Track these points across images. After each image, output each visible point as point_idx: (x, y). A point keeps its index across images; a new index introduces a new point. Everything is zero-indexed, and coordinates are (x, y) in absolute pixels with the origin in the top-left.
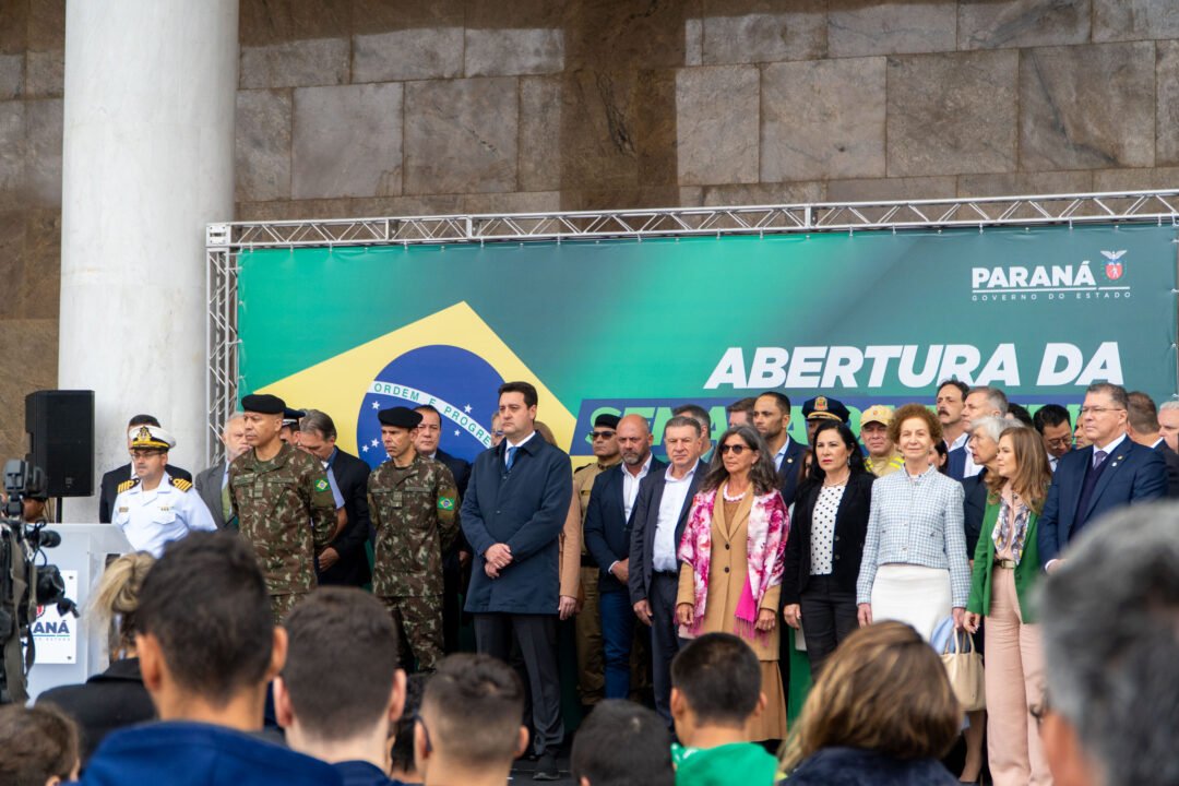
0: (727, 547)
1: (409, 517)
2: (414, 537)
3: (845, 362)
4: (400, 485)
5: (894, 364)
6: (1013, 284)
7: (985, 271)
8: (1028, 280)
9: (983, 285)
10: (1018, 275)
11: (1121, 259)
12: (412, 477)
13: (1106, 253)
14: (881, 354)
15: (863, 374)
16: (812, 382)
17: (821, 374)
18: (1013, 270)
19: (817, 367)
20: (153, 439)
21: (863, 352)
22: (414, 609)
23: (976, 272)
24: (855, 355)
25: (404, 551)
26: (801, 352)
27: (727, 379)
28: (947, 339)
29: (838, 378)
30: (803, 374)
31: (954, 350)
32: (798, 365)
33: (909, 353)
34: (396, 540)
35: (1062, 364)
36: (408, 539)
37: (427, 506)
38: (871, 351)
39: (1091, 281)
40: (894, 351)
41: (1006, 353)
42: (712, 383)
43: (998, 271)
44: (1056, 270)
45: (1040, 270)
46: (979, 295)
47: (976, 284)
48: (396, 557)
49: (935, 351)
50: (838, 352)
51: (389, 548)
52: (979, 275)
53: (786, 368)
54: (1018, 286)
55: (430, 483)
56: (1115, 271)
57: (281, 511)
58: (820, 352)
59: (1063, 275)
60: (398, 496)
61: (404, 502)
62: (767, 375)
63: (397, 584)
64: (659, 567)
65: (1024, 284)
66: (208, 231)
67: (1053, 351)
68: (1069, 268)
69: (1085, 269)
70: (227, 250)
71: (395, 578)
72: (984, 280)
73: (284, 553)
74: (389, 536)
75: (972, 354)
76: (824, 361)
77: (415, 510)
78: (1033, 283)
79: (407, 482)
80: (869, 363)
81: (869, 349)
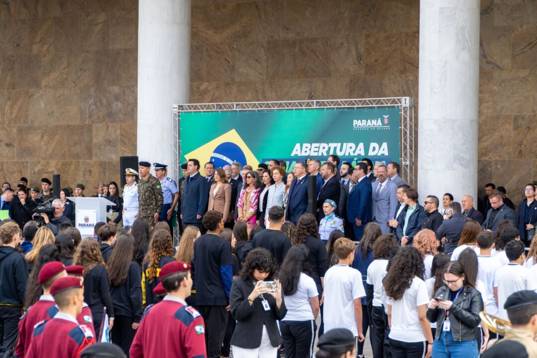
3: (324, 148)
5: (335, 148)
7: (356, 121)
8: (366, 124)
9: (356, 125)
10: (364, 123)
11: (387, 118)
13: (384, 116)
14: (332, 145)
15: (328, 152)
16: (316, 154)
17: (318, 152)
18: (363, 121)
19: (317, 149)
21: (328, 145)
23: (354, 121)
24: (326, 145)
26: (314, 145)
27: (296, 153)
28: (347, 142)
29: (322, 153)
30: (314, 152)
31: (350, 145)
32: (313, 149)
33: (339, 145)
35: (374, 149)
39: (381, 125)
40: (335, 145)
41: (361, 145)
42: (293, 154)
43: (359, 121)
44: (373, 120)
45: (369, 121)
46: (355, 128)
47: (354, 125)
49: (345, 144)
50: (323, 145)
52: (355, 122)
53: (310, 150)
54: (364, 126)
56: (386, 122)
58: (317, 145)
59: (374, 122)
62: (306, 152)
65: (365, 125)
67: (373, 145)
68: (376, 120)
69: (379, 121)
72: (356, 124)
75: (353, 146)
76: (319, 147)
78: (367, 125)
80: (329, 148)
81: (330, 144)
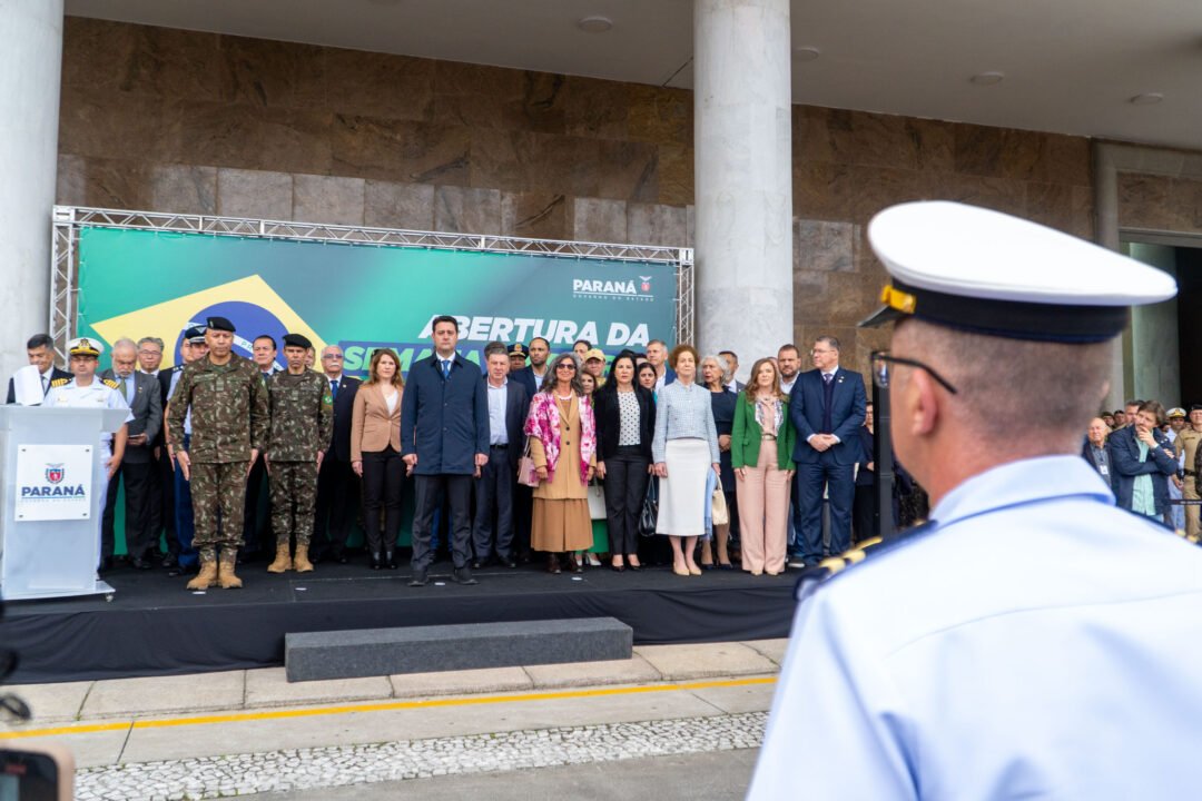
0: (568, 429)
1: (304, 408)
2: (307, 421)
3: (503, 327)
4: (297, 386)
5: (530, 329)
6: (595, 290)
7: (581, 282)
8: (603, 288)
9: (579, 289)
10: (598, 285)
11: (649, 281)
12: (305, 381)
13: (642, 277)
14: (523, 323)
15: (513, 334)
16: (483, 338)
17: (489, 333)
18: (595, 282)
19: (486, 329)
20: (92, 348)
21: (513, 321)
22: (305, 470)
23: (576, 281)
24: (508, 322)
25: (299, 431)
26: (477, 320)
28: (559, 318)
29: (499, 336)
30: (479, 332)
31: (564, 324)
32: (476, 327)
33: (539, 324)
34: (293, 422)
35: (619, 334)
36: (303, 422)
37: (316, 401)
38: (518, 321)
39: (634, 291)
40: (530, 322)
41: (591, 327)
42: (424, 335)
43: (587, 282)
44: (617, 284)
45: (609, 283)
46: (577, 294)
47: (575, 289)
48: (293, 435)
49: (553, 323)
50: (499, 321)
51: (287, 428)
52: (577, 284)
53: (469, 328)
54: (597, 291)
55: (318, 386)
56: (646, 287)
57: (238, 401)
58: (488, 320)
59: (620, 287)
60: (295, 393)
61: (300, 397)
63: (292, 453)
64: (493, 441)
65: (600, 290)
66: (55, 211)
67: (615, 327)
68: (623, 284)
69: (631, 285)
70: (71, 226)
71: (291, 449)
72: (579, 286)
73: (239, 432)
74: (289, 419)
75: (573, 326)
76: (491, 325)
77: (308, 403)
78: (605, 290)
79: (302, 384)
80: (516, 328)
81: (516, 320)
